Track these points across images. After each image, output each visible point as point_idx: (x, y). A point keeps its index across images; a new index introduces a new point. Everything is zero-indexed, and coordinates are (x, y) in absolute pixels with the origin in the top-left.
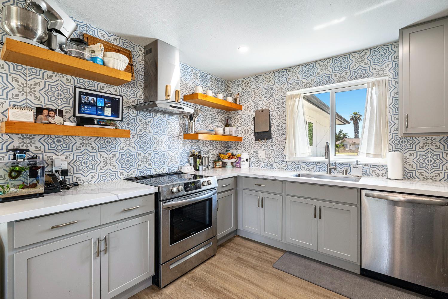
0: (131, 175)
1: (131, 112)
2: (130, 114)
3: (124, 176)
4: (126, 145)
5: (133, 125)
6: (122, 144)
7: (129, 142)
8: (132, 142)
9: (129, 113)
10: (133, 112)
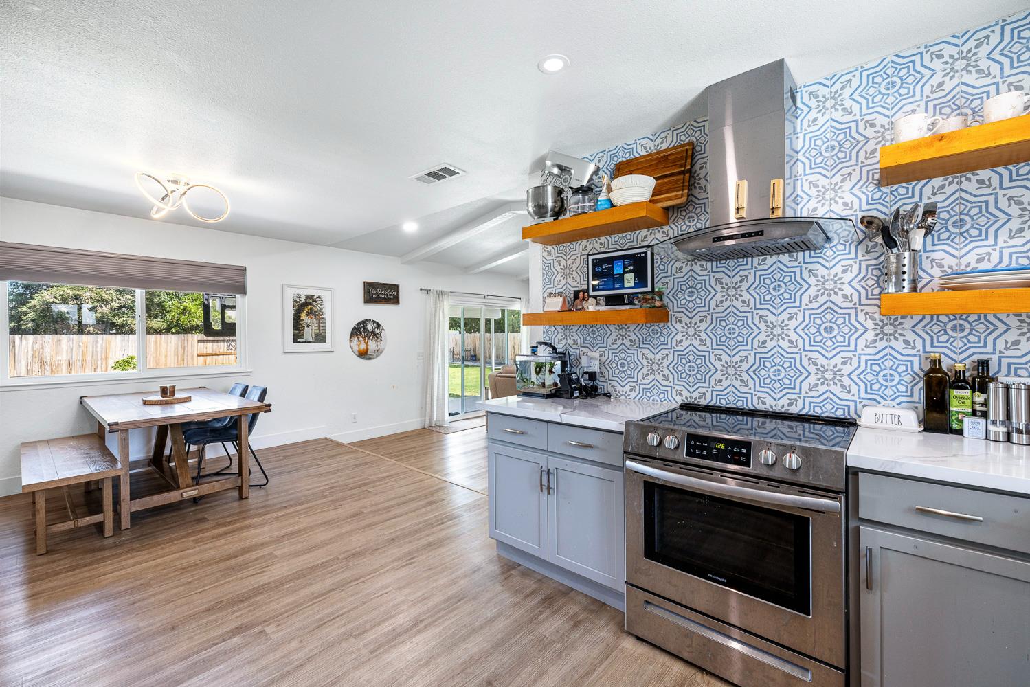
0: (698, 400)
1: (697, 268)
2: (694, 272)
3: (684, 398)
4: (686, 336)
5: (703, 293)
6: (680, 334)
7: (693, 330)
8: (700, 331)
9: (692, 270)
10: (702, 266)
